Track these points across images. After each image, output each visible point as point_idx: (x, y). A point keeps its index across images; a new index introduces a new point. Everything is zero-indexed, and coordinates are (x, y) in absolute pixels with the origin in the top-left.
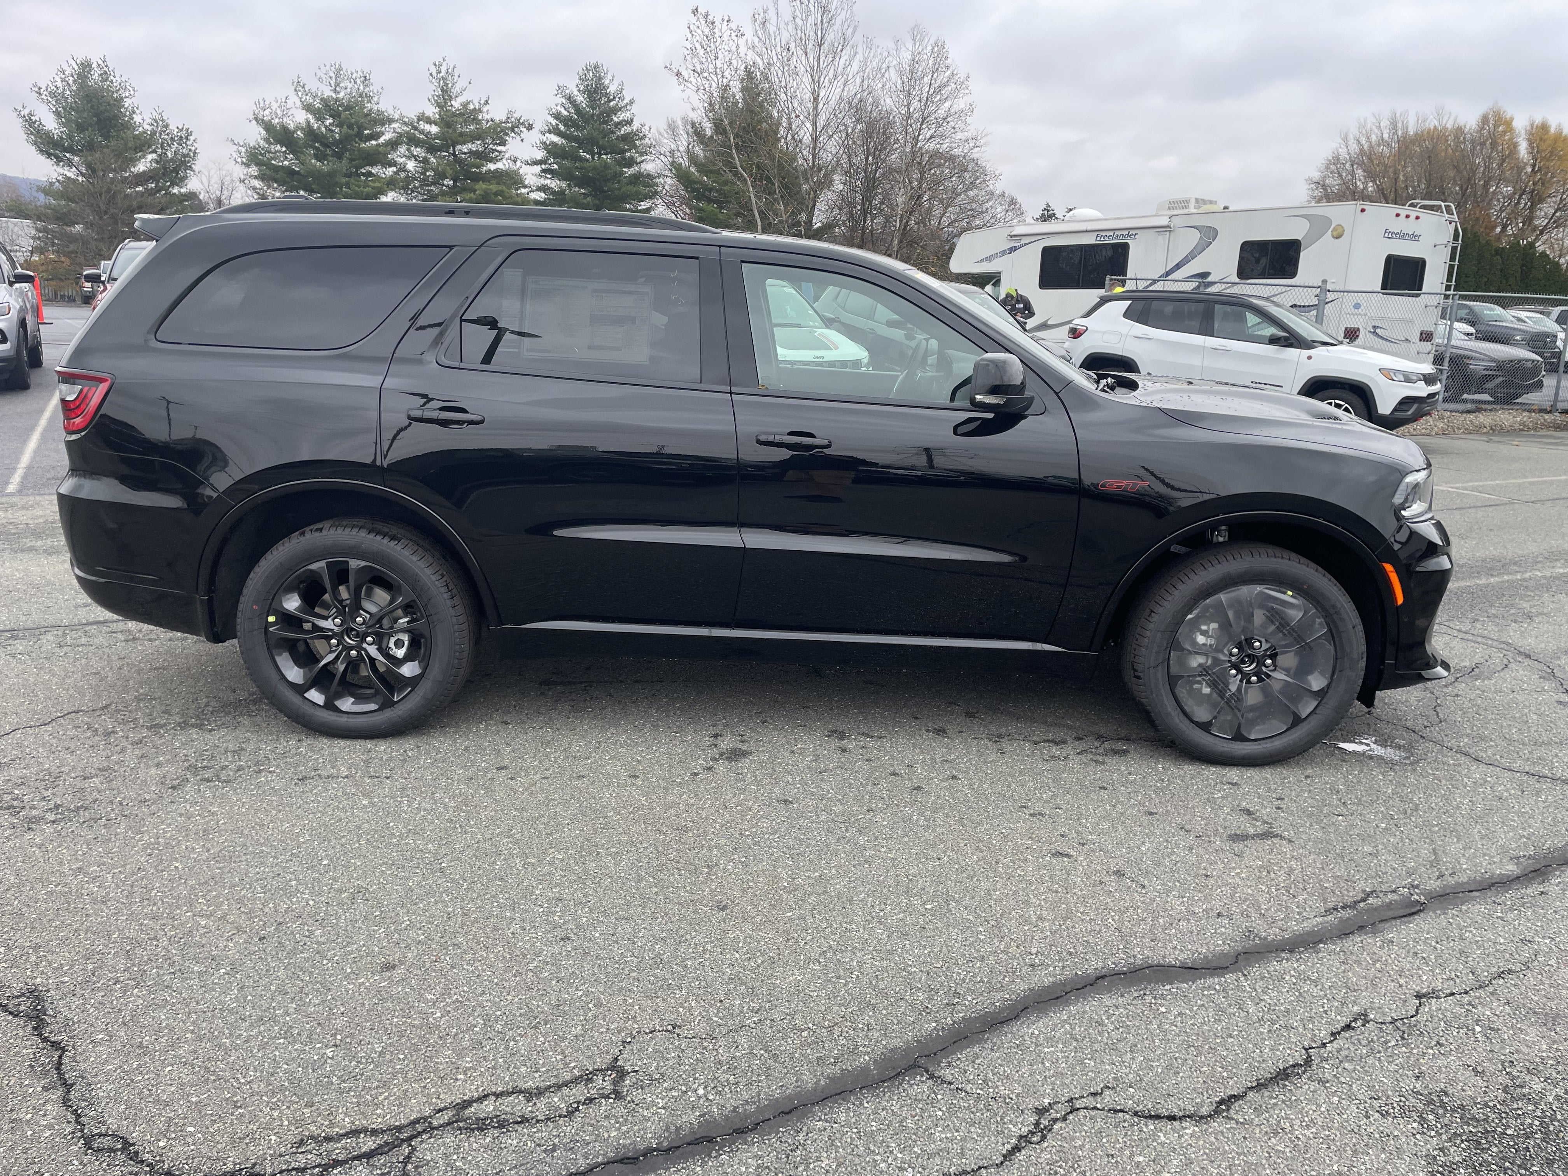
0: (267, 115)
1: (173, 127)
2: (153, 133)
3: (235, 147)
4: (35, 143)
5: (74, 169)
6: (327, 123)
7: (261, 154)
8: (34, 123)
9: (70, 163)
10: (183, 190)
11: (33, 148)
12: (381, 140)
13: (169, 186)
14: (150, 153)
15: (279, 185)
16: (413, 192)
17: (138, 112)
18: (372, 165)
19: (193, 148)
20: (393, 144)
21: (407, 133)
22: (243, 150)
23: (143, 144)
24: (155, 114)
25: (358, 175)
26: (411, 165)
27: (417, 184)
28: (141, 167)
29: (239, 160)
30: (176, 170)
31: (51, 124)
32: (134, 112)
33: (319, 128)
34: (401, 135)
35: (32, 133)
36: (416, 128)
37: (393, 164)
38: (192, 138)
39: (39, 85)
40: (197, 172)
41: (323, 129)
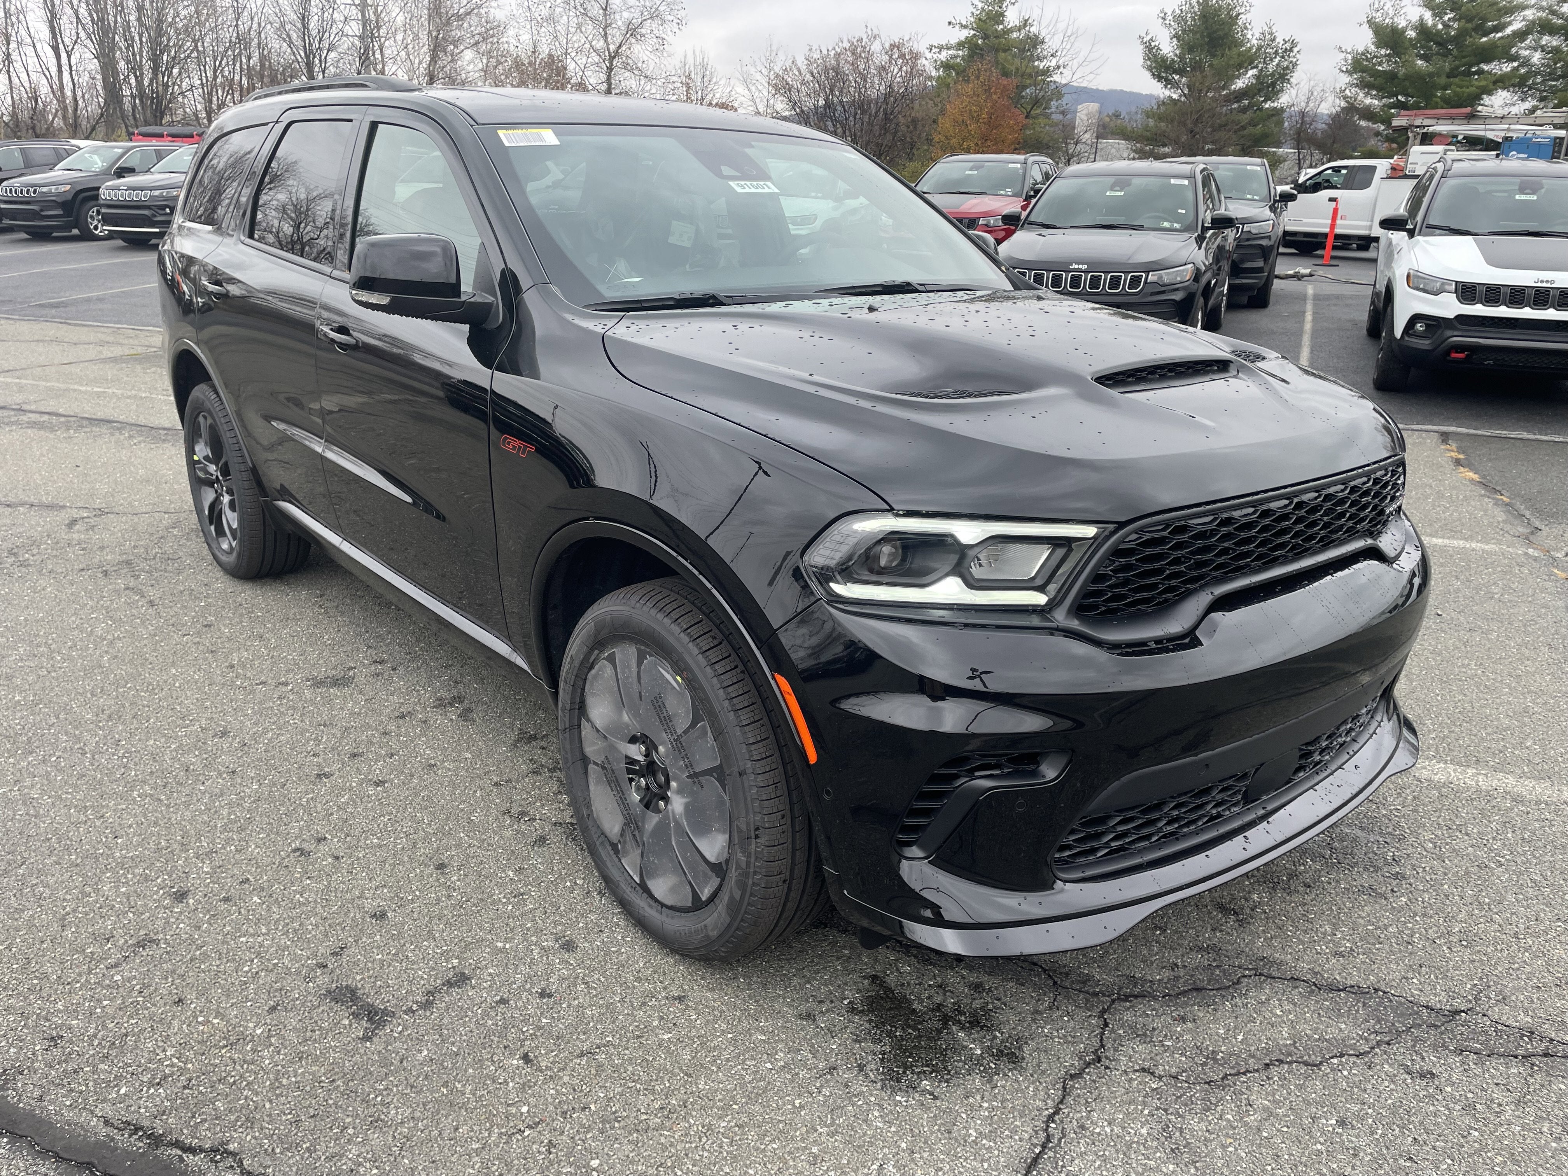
0: (1378, 17)
1: (1279, 40)
2: (1259, 48)
3: (1343, 55)
4: (1150, 69)
5: (1180, 91)
6: (1446, 18)
7: (1367, 59)
8: (1153, 48)
9: (1175, 85)
10: (1276, 104)
11: (1148, 74)
12: (1509, 31)
13: (1263, 101)
14: (1252, 68)
15: (1378, 92)
16: (1530, 89)
17: (1249, 27)
18: (1488, 61)
19: (1294, 60)
20: (1521, 35)
21: (1540, 19)
22: (1350, 57)
23: (1247, 60)
24: (1266, 28)
25: (1469, 74)
26: (1537, 58)
27: (1539, 79)
28: (1240, 84)
29: (1344, 69)
30: (1273, 84)
31: (1168, 48)
32: (1246, 28)
33: (1435, 25)
34: (1533, 22)
35: (1149, 59)
36: (1553, 13)
37: (1515, 58)
38: (1295, 50)
39: (1166, 10)
40: (1293, 85)
41: (1440, 26)
